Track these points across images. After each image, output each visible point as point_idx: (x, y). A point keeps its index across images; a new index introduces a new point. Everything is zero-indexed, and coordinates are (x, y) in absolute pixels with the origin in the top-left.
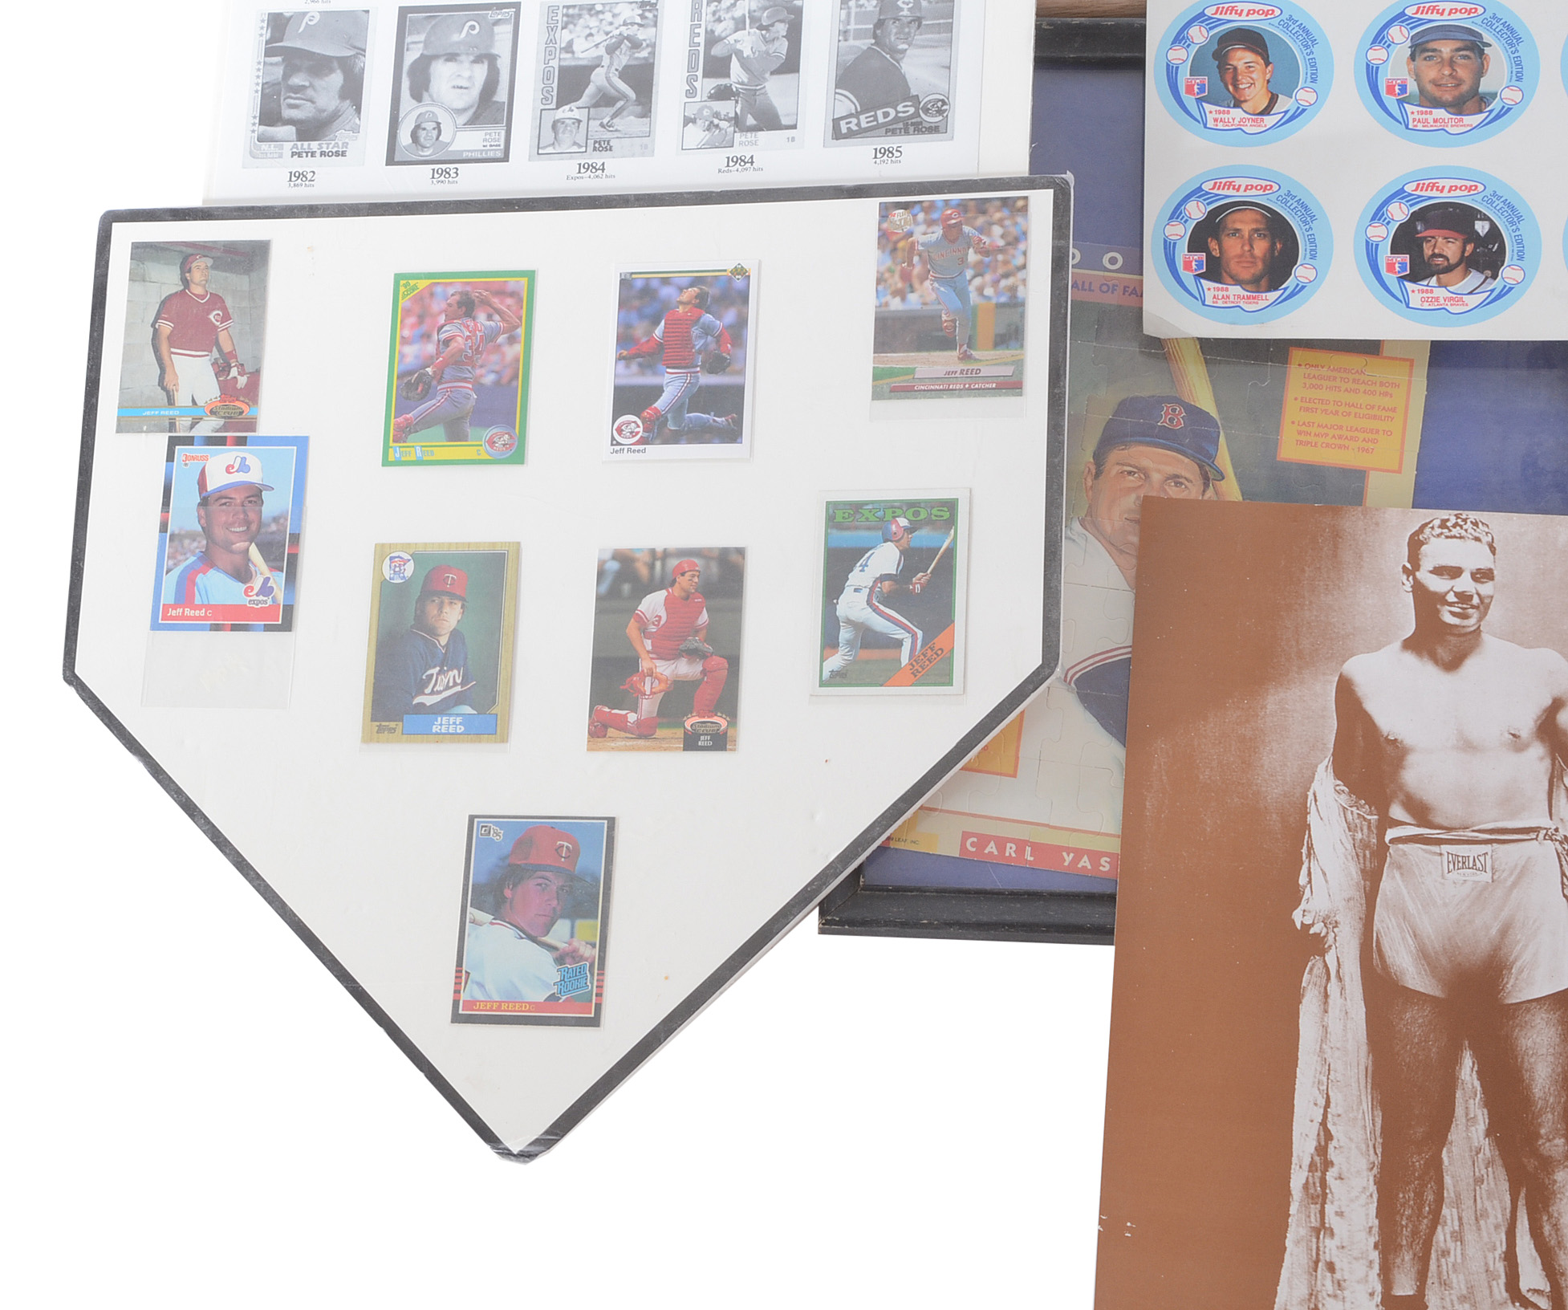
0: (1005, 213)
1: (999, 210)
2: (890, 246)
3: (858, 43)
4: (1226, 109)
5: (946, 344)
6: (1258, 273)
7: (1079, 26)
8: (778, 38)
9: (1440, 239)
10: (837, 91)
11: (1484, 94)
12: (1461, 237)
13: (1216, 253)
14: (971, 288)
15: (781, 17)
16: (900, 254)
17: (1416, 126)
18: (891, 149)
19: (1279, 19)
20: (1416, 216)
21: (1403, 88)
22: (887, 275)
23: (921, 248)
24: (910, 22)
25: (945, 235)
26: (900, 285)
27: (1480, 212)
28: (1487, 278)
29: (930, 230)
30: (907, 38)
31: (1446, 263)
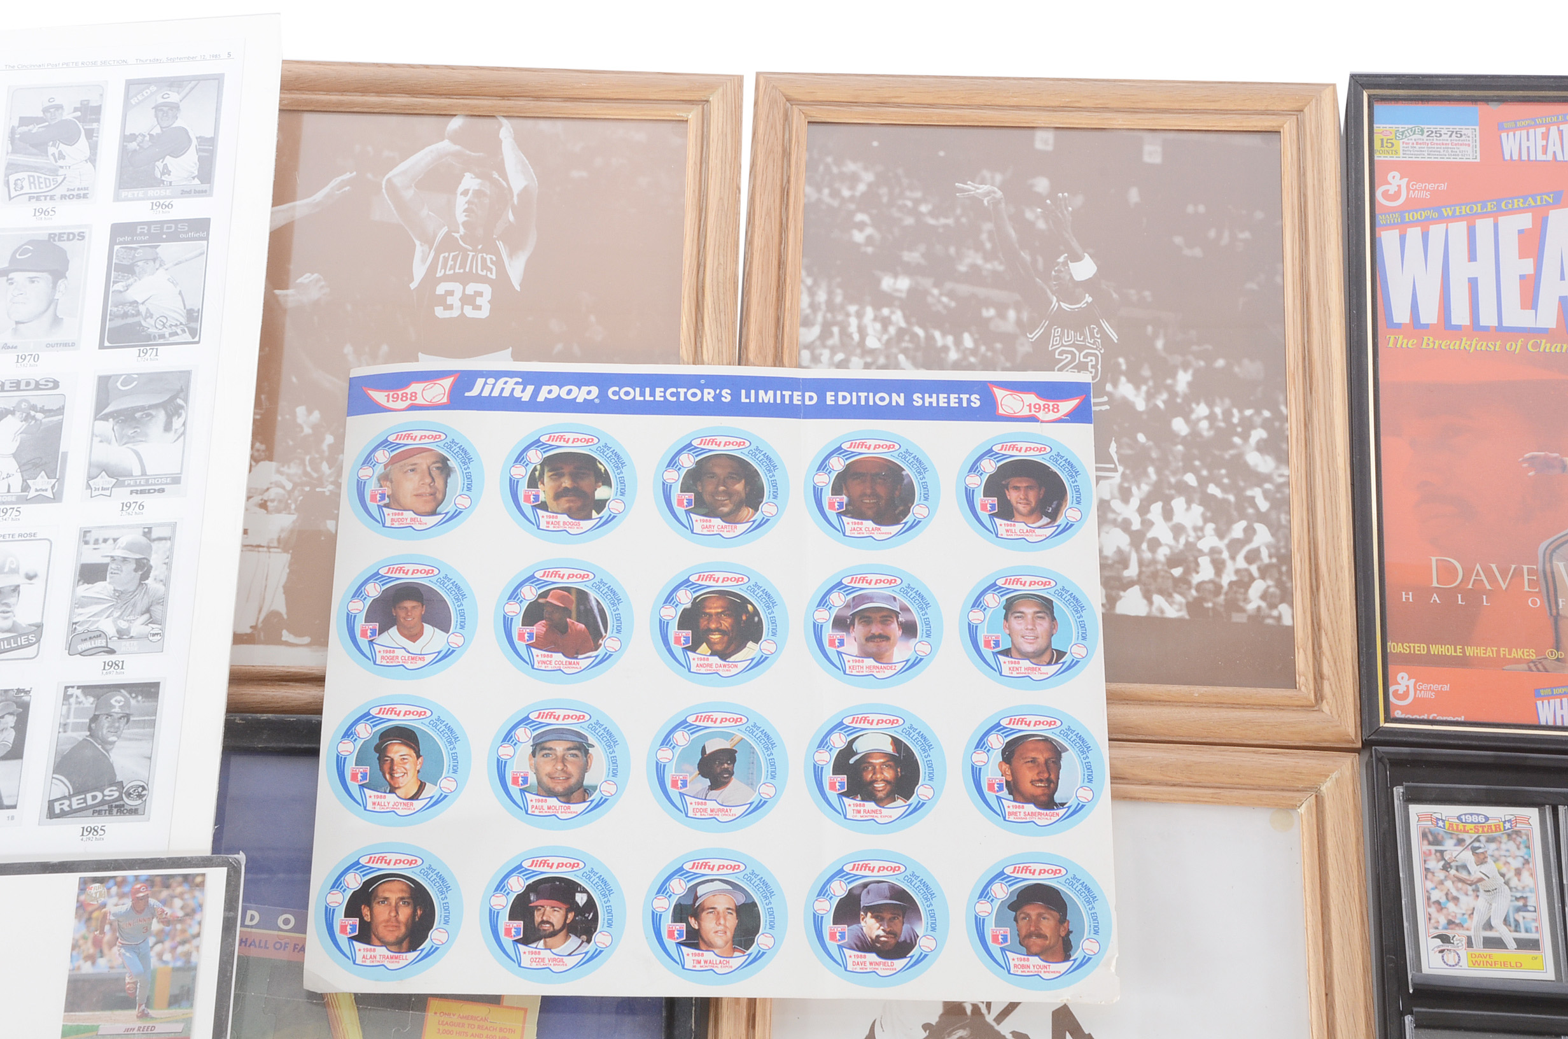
0: (185, 888)
1: (180, 884)
2: (86, 916)
3: (75, 735)
4: (383, 794)
5: (127, 1003)
6: (401, 936)
7: (268, 721)
8: (7, 729)
9: (548, 908)
10: (54, 776)
11: (587, 786)
12: (564, 907)
13: (367, 919)
14: (153, 954)
15: (11, 711)
16: (94, 923)
17: (533, 812)
18: (96, 828)
19: (429, 719)
20: (530, 888)
21: (525, 780)
22: (81, 942)
23: (112, 918)
24: (120, 718)
25: (133, 907)
26: (91, 951)
27: (580, 885)
28: (583, 942)
29: (121, 902)
30: (117, 732)
31: (552, 929)
